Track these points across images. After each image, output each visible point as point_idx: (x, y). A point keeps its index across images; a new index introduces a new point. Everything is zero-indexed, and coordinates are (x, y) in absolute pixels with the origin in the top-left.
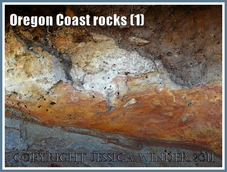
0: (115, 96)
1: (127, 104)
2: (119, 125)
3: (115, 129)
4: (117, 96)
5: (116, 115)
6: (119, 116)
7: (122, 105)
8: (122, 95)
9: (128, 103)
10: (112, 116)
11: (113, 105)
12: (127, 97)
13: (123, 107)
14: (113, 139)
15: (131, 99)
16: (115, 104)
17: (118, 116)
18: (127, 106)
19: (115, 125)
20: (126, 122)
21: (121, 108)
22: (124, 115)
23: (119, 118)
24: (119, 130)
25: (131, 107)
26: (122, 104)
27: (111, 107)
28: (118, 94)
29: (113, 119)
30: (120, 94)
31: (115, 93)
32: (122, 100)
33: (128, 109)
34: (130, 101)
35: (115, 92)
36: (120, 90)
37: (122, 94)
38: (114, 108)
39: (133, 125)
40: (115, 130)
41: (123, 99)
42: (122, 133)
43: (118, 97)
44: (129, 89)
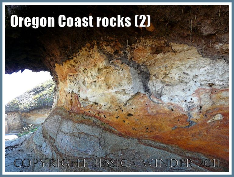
0: (197, 110)
1: (211, 119)
2: (202, 143)
3: (197, 147)
4: (200, 110)
5: (198, 131)
6: (201, 132)
7: (205, 120)
8: (205, 110)
9: (213, 118)
10: (193, 132)
12: (211, 111)
13: (207, 123)
14: (194, 158)
15: (216, 115)
16: (196, 119)
17: (200, 133)
18: (211, 122)
19: (197, 143)
20: (210, 141)
21: (204, 124)
22: (207, 133)
23: (202, 135)
24: (201, 149)
25: (216, 124)
26: (205, 119)
27: (192, 122)
29: (194, 135)
30: (202, 108)
31: (197, 107)
32: (205, 115)
33: (212, 125)
34: (215, 117)
35: (196, 106)
36: (203, 103)
37: (205, 108)
38: (195, 124)
39: (219, 145)
40: (197, 149)
41: (206, 114)
42: (205, 153)
43: (200, 111)
44: (214, 103)
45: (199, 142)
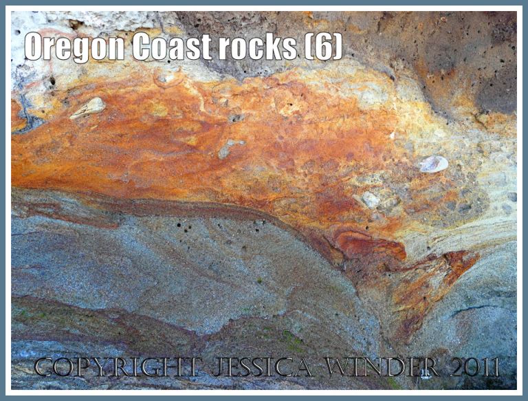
0: (42, 88)
1: (79, 111)
2: (60, 168)
3: (49, 179)
4: (51, 88)
5: (50, 141)
6: (57, 143)
7: (66, 113)
8: (65, 88)
9: (83, 108)
10: (38, 143)
11: (39, 115)
12: (78, 92)
13: (69, 120)
14: (44, 204)
15: (90, 99)
16: (43, 112)
17: (54, 145)
18: (80, 117)
19: (48, 169)
20: (79, 160)
21: (62, 122)
22: (71, 143)
23: (60, 150)
24: (60, 182)
25: (91, 121)
26: (64, 110)
27: (33, 119)
28: (53, 82)
29: (40, 151)
30: (56, 83)
31: (43, 79)
32: (66, 101)
33: (82, 125)
34: (88, 105)
35: (40, 77)
36: (57, 71)
37: (63, 83)
38: (41, 123)
39: (97, 169)
40: (49, 182)
41: (66, 98)
42: (67, 188)
43: (51, 91)
44: (84, 72)
45: (54, 166)
